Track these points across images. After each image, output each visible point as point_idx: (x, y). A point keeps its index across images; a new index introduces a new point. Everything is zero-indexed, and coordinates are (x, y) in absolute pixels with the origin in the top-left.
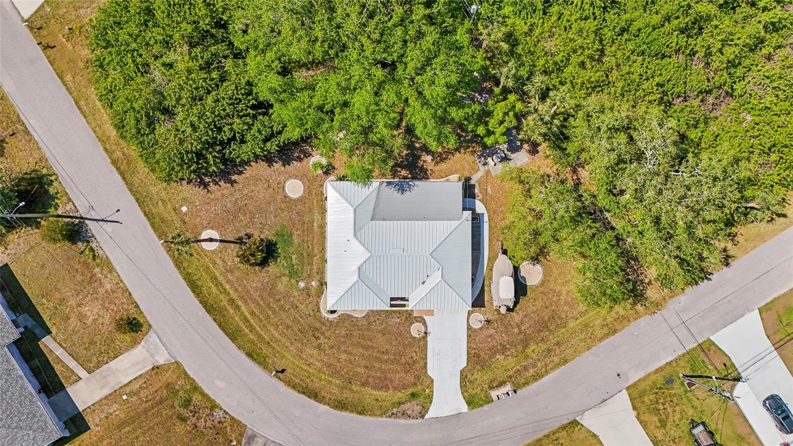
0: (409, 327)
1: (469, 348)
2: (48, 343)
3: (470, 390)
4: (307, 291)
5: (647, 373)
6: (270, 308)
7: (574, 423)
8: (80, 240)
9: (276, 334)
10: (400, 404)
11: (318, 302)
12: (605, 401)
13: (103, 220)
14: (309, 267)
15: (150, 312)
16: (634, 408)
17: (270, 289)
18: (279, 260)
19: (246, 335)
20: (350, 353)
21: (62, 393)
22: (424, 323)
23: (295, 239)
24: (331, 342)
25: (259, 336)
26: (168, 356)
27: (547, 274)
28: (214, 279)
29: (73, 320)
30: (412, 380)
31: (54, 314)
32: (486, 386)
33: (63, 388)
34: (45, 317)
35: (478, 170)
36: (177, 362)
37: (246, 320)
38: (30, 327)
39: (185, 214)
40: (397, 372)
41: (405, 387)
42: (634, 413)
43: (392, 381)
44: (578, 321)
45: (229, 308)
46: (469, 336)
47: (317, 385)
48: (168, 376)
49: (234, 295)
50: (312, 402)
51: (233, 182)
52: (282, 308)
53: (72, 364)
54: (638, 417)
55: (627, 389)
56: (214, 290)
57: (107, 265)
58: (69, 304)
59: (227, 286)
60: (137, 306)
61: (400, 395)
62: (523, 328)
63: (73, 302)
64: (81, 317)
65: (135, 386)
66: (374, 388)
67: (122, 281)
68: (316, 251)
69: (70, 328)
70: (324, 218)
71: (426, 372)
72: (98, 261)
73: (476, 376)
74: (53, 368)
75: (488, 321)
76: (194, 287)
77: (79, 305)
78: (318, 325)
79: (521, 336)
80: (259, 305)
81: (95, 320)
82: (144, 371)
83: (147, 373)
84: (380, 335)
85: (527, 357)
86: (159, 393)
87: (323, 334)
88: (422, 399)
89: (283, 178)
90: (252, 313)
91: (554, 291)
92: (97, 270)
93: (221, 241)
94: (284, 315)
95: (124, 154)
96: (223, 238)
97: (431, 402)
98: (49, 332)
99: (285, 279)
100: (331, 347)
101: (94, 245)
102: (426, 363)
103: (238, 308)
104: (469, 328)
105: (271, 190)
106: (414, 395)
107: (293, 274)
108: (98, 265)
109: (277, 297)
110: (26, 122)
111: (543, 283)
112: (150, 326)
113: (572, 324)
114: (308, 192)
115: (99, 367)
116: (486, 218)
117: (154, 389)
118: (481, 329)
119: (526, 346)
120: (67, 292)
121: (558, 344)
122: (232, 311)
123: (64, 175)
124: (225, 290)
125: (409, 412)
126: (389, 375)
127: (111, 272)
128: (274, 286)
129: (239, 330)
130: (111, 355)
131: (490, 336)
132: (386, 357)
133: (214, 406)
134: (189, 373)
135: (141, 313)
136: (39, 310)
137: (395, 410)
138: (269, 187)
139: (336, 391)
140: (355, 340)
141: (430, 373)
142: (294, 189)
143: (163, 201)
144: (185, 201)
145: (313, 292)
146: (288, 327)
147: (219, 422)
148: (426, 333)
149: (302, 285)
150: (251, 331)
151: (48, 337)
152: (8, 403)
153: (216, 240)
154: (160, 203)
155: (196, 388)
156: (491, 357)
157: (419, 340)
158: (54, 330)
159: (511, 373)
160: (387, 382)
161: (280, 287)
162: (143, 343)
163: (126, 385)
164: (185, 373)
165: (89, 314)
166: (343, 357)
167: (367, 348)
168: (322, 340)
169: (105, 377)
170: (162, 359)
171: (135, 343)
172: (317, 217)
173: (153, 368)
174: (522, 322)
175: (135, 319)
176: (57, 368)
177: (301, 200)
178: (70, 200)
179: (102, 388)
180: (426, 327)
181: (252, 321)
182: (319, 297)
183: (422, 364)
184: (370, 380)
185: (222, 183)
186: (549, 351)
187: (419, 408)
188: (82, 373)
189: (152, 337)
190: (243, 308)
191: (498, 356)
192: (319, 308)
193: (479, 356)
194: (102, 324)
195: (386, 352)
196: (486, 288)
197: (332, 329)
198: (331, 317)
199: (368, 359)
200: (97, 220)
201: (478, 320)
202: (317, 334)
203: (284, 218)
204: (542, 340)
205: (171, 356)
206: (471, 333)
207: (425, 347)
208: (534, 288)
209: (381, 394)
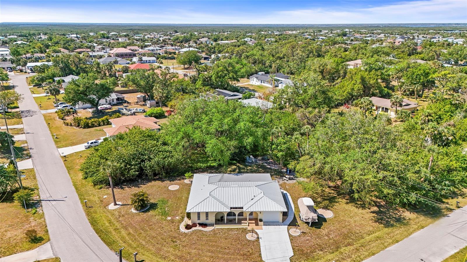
0: (245, 235)
1: (293, 246)
4: (172, 221)
6: (144, 229)
8: (31, 208)
9: (143, 243)
11: (178, 225)
13: (54, 200)
14: (176, 212)
15: (55, 234)
17: (147, 221)
18: (156, 210)
19: (119, 244)
20: (199, 249)
22: (256, 233)
23: (170, 203)
24: (185, 244)
26: (52, 255)
27: (336, 213)
28: (109, 220)
36: (56, 258)
37: (123, 238)
39: (105, 199)
44: (371, 236)
46: (291, 240)
49: (119, 227)
51: (139, 187)
52: (152, 229)
56: (107, 224)
57: (41, 216)
59: (117, 224)
60: (47, 231)
62: (331, 237)
67: (45, 222)
68: (182, 205)
71: (261, 259)
72: (35, 215)
75: (303, 233)
76: (94, 223)
78: (177, 235)
79: (331, 241)
80: (136, 229)
81: (10, 238)
84: (223, 240)
87: (179, 239)
89: (168, 185)
90: (129, 234)
91: (345, 221)
92: (32, 218)
93: (121, 205)
94: (152, 232)
95: (82, 183)
96: (124, 204)
99: (158, 217)
100: (184, 246)
101: (38, 209)
102: (260, 254)
103: (119, 232)
104: (290, 235)
105: (160, 188)
107: (165, 214)
109: (151, 224)
110: (37, 176)
111: (335, 217)
112: (49, 240)
114: (181, 188)
116: (288, 194)
118: (299, 236)
119: (338, 247)
121: (362, 246)
122: (114, 233)
124: (114, 225)
127: (40, 219)
128: (149, 220)
129: (115, 241)
131: (308, 240)
132: (227, 251)
135: (48, 234)
140: (204, 242)
141: (264, 260)
142: (174, 187)
143: (94, 195)
144: (108, 194)
145: (176, 221)
146: (154, 237)
148: (258, 238)
149: (169, 218)
150: (124, 242)
153: (119, 205)
154: (92, 196)
156: (312, 252)
157: (254, 242)
161: (154, 220)
162: (37, 249)
165: (9, 235)
166: (193, 251)
167: (213, 246)
168: (178, 243)
170: (45, 256)
171: (31, 249)
173: (35, 261)
174: (329, 234)
175: (40, 237)
177: (177, 190)
178: (39, 195)
180: (258, 235)
181: (127, 238)
182: (180, 223)
183: (257, 255)
185: (133, 187)
186: (357, 249)
189: (47, 246)
190: (123, 232)
191: (318, 252)
192: (179, 228)
193: (302, 251)
195: (229, 248)
197: (187, 237)
198: (187, 231)
199: (212, 252)
200: (49, 201)
201: (295, 232)
202: (175, 240)
203: (165, 196)
204: (349, 244)
205: (54, 255)
206: (292, 238)
207: (259, 245)
208: (330, 219)
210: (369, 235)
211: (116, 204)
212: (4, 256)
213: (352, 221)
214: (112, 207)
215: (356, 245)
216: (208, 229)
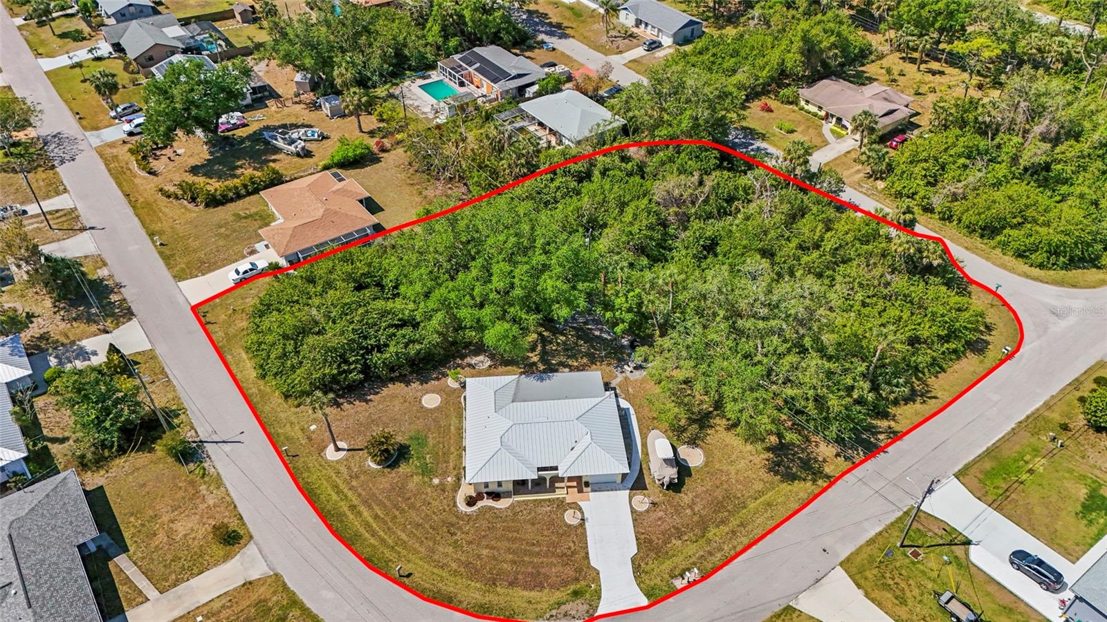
0: (563, 515)
1: (636, 533)
2: (122, 564)
3: (647, 581)
4: (442, 488)
5: (858, 546)
6: (396, 507)
7: (789, 610)
8: (192, 461)
9: (403, 536)
10: (559, 604)
11: (454, 497)
12: (818, 581)
13: (224, 442)
14: (444, 465)
15: (253, 518)
16: (859, 586)
17: (400, 489)
18: (411, 461)
19: (365, 539)
20: (493, 548)
21: (121, 616)
22: (580, 509)
23: (431, 442)
24: (470, 538)
25: (383, 541)
26: (266, 569)
27: (708, 454)
28: (336, 487)
29: (161, 537)
30: (572, 573)
31: (139, 531)
32: (666, 576)
33: (123, 611)
34: (126, 535)
35: (616, 376)
36: (276, 575)
37: (367, 525)
38: (104, 547)
39: (314, 432)
40: (553, 564)
41: (565, 583)
42: (860, 593)
43: (547, 577)
44: (758, 501)
45: (349, 513)
46: (634, 520)
47: (451, 589)
48: (263, 591)
49: (355, 501)
51: (367, 401)
52: (412, 507)
53: (142, 583)
54: (867, 595)
55: (841, 564)
56: (335, 497)
57: (218, 481)
58: (159, 521)
59: (350, 494)
60: (241, 518)
61: (558, 595)
62: (696, 510)
63: (165, 519)
64: (170, 534)
65: (216, 606)
66: (525, 588)
67: (228, 495)
68: (452, 449)
69: (153, 545)
70: (461, 422)
71: (589, 563)
72: (206, 479)
73: (651, 566)
74: (116, 590)
75: (654, 504)
76: (310, 496)
77: (172, 521)
78: (454, 520)
79: (696, 518)
80: (385, 506)
81: (185, 535)
82: (231, 588)
83: (235, 589)
84: (529, 526)
85: (709, 541)
86: (246, 611)
87: (460, 528)
88: (588, 596)
89: (420, 394)
90: (376, 517)
91: (722, 471)
92: (203, 487)
93: (348, 450)
94: (413, 514)
95: (259, 390)
96: (352, 447)
97: (599, 598)
98: (125, 549)
99: (416, 479)
100: (470, 543)
101: (206, 465)
102: (587, 553)
103: (359, 514)
104: (633, 511)
105: (407, 404)
106: (576, 594)
107: (427, 471)
108: (205, 483)
109: (407, 495)
110: (169, 372)
111: (707, 464)
112: (251, 537)
113: (752, 505)
114: (445, 402)
115: (175, 586)
116: (632, 411)
117: (240, 608)
118: (647, 511)
119: (705, 530)
120: (162, 507)
121: (742, 525)
122: (352, 517)
123: (194, 408)
124: (346, 496)
125: (573, 613)
126: (543, 570)
127: (218, 488)
128: (403, 487)
129: (357, 535)
130: (196, 571)
131: (660, 519)
132: (537, 549)
134: (289, 585)
135: (244, 524)
136: (122, 528)
137: (554, 612)
138: (405, 401)
139: (477, 595)
140: (500, 533)
141: (593, 563)
142: (431, 401)
143: (292, 423)
145: (449, 488)
146: (418, 525)
148: (583, 520)
149: (436, 481)
150: (373, 536)
151: (124, 555)
152: (56, 601)
153: (343, 450)
154: (288, 425)
155: (295, 602)
156: (665, 543)
157: (576, 528)
158: (132, 549)
159: (694, 559)
160: (541, 578)
161: (411, 486)
162: (238, 557)
163: (204, 605)
164: (284, 585)
165: (180, 529)
166: (485, 552)
167: (514, 540)
168: (459, 536)
169: (180, 597)
170: (258, 573)
171: (226, 558)
172: (454, 421)
173: (244, 585)
174: (694, 503)
175: (234, 531)
176: (122, 590)
177: (437, 409)
178: (193, 428)
179: (172, 610)
180: (582, 513)
181: (374, 525)
182: (456, 491)
183: (582, 554)
184: (520, 577)
185: (357, 403)
186: (734, 532)
187: (586, 607)
188: (152, 593)
189: (251, 549)
190: (366, 514)
191: (674, 541)
192: (455, 502)
193: (650, 541)
194: (194, 539)
195: (538, 544)
196: (644, 466)
197: (471, 523)
198: (469, 510)
199: (514, 552)
200: (216, 442)
201: (642, 502)
202: (452, 530)
203: (420, 424)
204: (723, 522)
205: (270, 568)
206: (636, 516)
207: (584, 535)
208: (699, 470)
209: (533, 594)
210: (756, 499)
211: (338, 449)
212: (193, 575)
213: (732, 470)
214: (331, 454)
215: (734, 522)
216: (503, 504)
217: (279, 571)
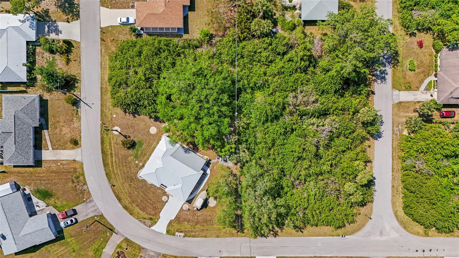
0: (163, 196)
1: (178, 214)
2: (45, 132)
3: (170, 228)
4: (137, 165)
5: (230, 256)
6: (122, 163)
8: (75, 106)
9: (119, 173)
10: (145, 219)
11: (138, 171)
12: (211, 257)
13: (86, 104)
14: (142, 158)
15: (84, 141)
17: (126, 157)
18: (134, 150)
19: (109, 167)
20: (139, 193)
21: (40, 151)
22: (168, 198)
23: (144, 147)
24: (135, 186)
25: (113, 170)
26: (81, 159)
27: (217, 205)
28: (110, 143)
29: (58, 130)
30: (153, 213)
31: (53, 124)
32: (176, 230)
33: (41, 149)
34: (50, 124)
35: (215, 159)
36: (82, 163)
37: (112, 162)
38: (43, 124)
39: (114, 118)
40: (150, 208)
41: (150, 214)
43: (147, 210)
44: (218, 226)
45: (109, 155)
46: (180, 210)
47: (122, 197)
48: (77, 166)
49: (113, 152)
50: (117, 201)
51: (135, 117)
52: (126, 166)
53: (49, 143)
56: (108, 147)
57: (79, 119)
58: (60, 124)
59: (113, 148)
60: (81, 138)
61: (147, 216)
62: (199, 218)
63: (61, 124)
64: (61, 130)
65: (64, 162)
66: (140, 209)
67: (81, 127)
68: (148, 154)
69: (55, 132)
70: (157, 145)
71: (159, 214)
72: (77, 116)
73: (174, 224)
74: (42, 141)
75: (189, 209)
76: (102, 142)
77: (63, 126)
78: (134, 178)
79: (197, 220)
80: (119, 160)
81: (65, 134)
82: (70, 159)
83: (71, 160)
84: (152, 193)
85: (194, 228)
86: (71, 169)
87: (134, 182)
88: (153, 221)
89: (151, 125)
90: (116, 162)
91: (216, 212)
92: (75, 118)
93: (120, 133)
94: (125, 168)
95: (106, 87)
96: (121, 132)
97: (155, 224)
98: (48, 129)
99: (132, 157)
100: (134, 188)
101: (79, 110)
102: (161, 211)
103: (112, 157)
104: (182, 208)
105: (145, 126)
106: (151, 219)
107: (136, 157)
108: (76, 117)
109: (127, 161)
110: (81, 59)
111: (214, 207)
112: (81, 146)
113: (215, 226)
114: (157, 134)
115: (56, 149)
116: (208, 176)
117: (70, 167)
118: (185, 210)
119: (196, 224)
120: (62, 119)
121: (207, 230)
122: (109, 157)
123: (83, 83)
124: (111, 149)
125: (146, 223)
126: (147, 208)
127: (79, 122)
128: (128, 157)
129: (108, 164)
130: (63, 148)
131: (187, 214)
132: (150, 201)
133: (85, 184)
134: (84, 168)
135: (81, 140)
136: (49, 120)
137: (142, 220)
138: (145, 125)
139: (127, 202)
140: (143, 190)
141: (160, 215)
142: (153, 130)
143: (109, 109)
144: (116, 113)
145: (139, 167)
146: (124, 173)
147: (84, 190)
148: (167, 201)
149: (137, 162)
150: (112, 167)
151: (47, 130)
152: (22, 145)
153: (118, 132)
154: (108, 109)
155: (83, 174)
156: (183, 221)
157: (163, 202)
158: (50, 129)
159: (186, 230)
160: (145, 209)
161: (129, 159)
162: (75, 150)
163: (62, 160)
164: (83, 168)
165: (64, 131)
166: (136, 193)
167: (145, 195)
168: (132, 184)
169: (56, 154)
170: (78, 159)
171: (73, 148)
172: (155, 143)
173: (74, 160)
174: (200, 216)
175: (77, 141)
176: (43, 142)
177: (153, 135)
178: (80, 91)
179: (54, 156)
180: (168, 199)
181: (114, 164)
182: (140, 169)
183: (160, 210)
184: (140, 205)
185: (131, 115)
186: (203, 230)
187: (150, 224)
188: (50, 148)
189: (79, 150)
190: (114, 158)
191: (185, 222)
192: (138, 173)
193: (179, 219)
194: (66, 136)
195: (151, 200)
196: (195, 198)
197: (138, 182)
198: (140, 178)
199: (143, 198)
200: (85, 103)
201: (186, 207)
202: (132, 181)
203: (144, 138)
204: (203, 226)
205: (82, 160)
207: (164, 206)
208: (210, 207)
209: (141, 212)
215: (206, 228)
217: (83, 162)
